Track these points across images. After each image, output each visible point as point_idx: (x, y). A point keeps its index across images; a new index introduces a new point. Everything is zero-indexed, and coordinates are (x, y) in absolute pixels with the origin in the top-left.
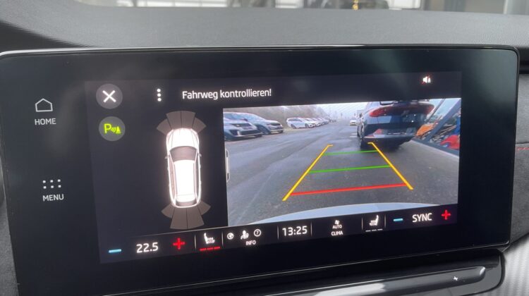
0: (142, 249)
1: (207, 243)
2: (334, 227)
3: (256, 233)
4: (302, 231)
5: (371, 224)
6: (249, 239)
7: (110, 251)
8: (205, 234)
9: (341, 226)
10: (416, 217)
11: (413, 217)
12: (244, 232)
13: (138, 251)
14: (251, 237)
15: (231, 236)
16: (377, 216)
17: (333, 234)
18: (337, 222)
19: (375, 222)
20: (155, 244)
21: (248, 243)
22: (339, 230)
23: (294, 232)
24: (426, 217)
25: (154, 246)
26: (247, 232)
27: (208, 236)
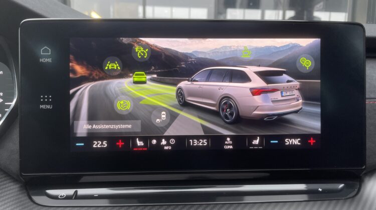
0: (97, 145)
1: (139, 145)
2: (226, 142)
3: (171, 141)
4: (203, 143)
5: (253, 143)
6: (166, 145)
7: (77, 144)
8: (137, 139)
9: (231, 142)
10: (288, 141)
11: (286, 140)
12: (163, 140)
13: (94, 146)
14: (168, 144)
15: (154, 142)
16: (258, 138)
17: (226, 147)
18: (228, 139)
19: (256, 142)
20: (105, 142)
21: (166, 148)
22: (229, 145)
23: (197, 143)
24: (296, 142)
25: (104, 144)
26: (165, 140)
27: (140, 141)
